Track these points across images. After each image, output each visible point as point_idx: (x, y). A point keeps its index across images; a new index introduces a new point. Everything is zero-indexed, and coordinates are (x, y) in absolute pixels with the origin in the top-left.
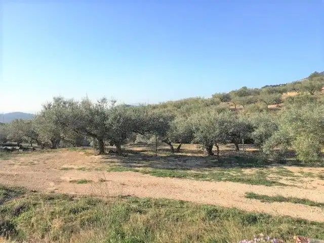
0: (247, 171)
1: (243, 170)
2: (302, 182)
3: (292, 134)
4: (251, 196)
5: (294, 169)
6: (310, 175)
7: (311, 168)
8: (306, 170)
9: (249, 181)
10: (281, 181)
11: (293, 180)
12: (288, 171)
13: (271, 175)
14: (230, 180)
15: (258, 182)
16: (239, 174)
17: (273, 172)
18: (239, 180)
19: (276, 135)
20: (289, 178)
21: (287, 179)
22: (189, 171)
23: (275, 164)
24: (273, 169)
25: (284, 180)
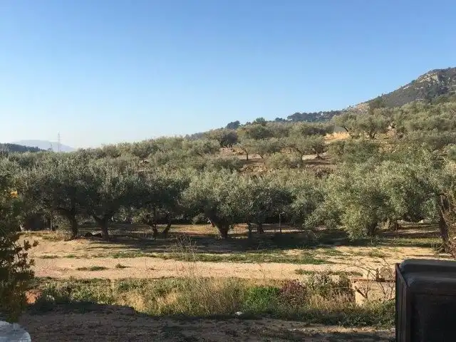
0: (291, 252)
1: (285, 251)
2: (350, 259)
3: (340, 207)
4: (300, 272)
5: (343, 249)
6: (359, 254)
7: (362, 248)
8: (356, 250)
9: (296, 261)
10: (329, 260)
11: (343, 258)
12: (339, 252)
13: (318, 256)
14: (275, 261)
15: (306, 262)
16: (282, 255)
17: (319, 253)
18: (284, 261)
19: (321, 208)
20: (337, 257)
21: (335, 259)
22: (221, 255)
23: (321, 245)
24: (319, 250)
25: (332, 259)
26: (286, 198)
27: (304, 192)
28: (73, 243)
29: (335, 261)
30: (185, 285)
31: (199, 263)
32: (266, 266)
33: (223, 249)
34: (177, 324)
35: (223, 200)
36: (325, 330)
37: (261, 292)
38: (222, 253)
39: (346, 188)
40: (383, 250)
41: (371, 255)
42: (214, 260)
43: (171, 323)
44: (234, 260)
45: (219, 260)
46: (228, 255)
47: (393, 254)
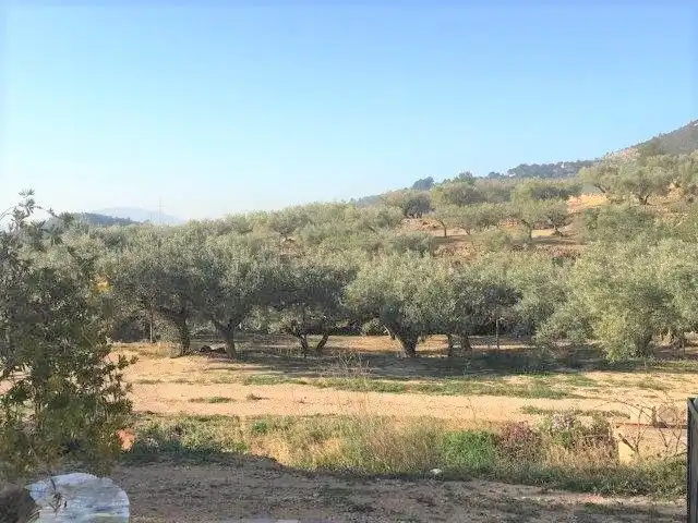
0: (514, 380)
1: (505, 378)
2: (609, 392)
3: (593, 310)
4: (531, 410)
5: (597, 376)
6: (624, 384)
7: (627, 374)
8: (618, 377)
9: (522, 394)
10: (575, 393)
11: (597, 391)
12: (586, 380)
13: (557, 385)
14: (490, 393)
15: (538, 395)
16: (500, 384)
17: (559, 381)
18: (504, 393)
19: (562, 312)
20: (588, 388)
21: (585, 390)
22: (405, 383)
23: (562, 369)
24: (559, 377)
25: (580, 391)
26: (507, 296)
27: (534, 287)
28: (185, 362)
29: (583, 394)
30: (352, 427)
31: (374, 395)
32: (476, 400)
33: (410, 373)
34: (343, 485)
35: (409, 299)
36: (572, 499)
37: (470, 440)
38: (407, 380)
39: (602, 281)
40: (662, 379)
41: (642, 386)
42: (395, 390)
43: (334, 484)
44: (425, 389)
45: (404, 389)
46: (417, 382)
47: (678, 384)
